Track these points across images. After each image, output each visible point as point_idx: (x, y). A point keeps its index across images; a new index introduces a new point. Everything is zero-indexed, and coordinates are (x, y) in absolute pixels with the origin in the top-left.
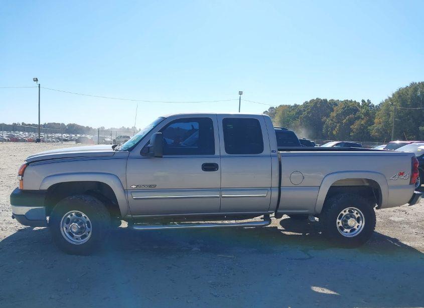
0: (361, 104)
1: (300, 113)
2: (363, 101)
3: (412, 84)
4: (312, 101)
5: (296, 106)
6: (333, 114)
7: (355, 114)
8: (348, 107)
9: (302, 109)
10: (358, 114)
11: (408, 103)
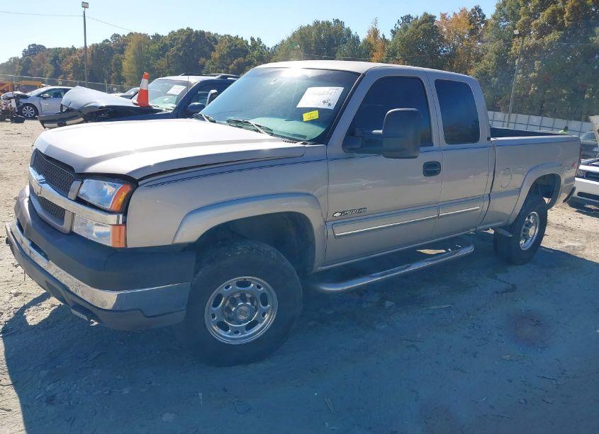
0: (249, 44)
1: (164, 48)
2: (252, 39)
3: (317, 23)
4: (181, 31)
5: (157, 37)
6: (216, 55)
7: (244, 57)
8: (236, 46)
9: (167, 42)
10: (248, 58)
11: (312, 48)
